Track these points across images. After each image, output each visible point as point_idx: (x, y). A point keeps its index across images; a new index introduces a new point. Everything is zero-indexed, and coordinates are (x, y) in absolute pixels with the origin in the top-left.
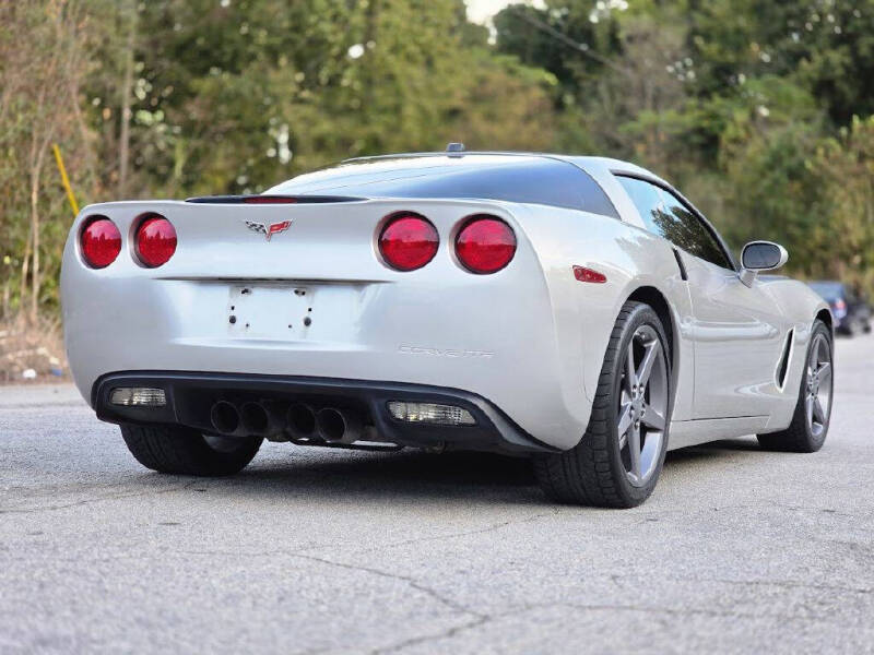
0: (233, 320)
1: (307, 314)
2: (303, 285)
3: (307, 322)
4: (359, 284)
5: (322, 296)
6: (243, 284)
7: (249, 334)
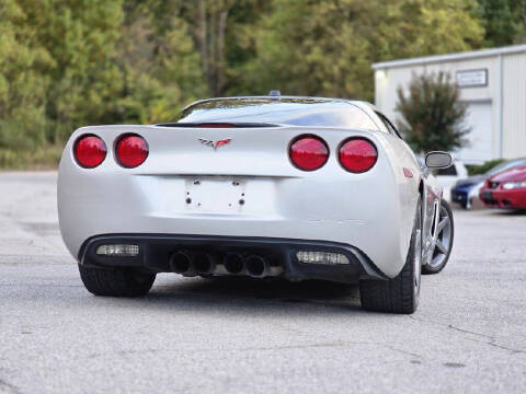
0: (189, 201)
1: (241, 198)
2: (237, 179)
3: (242, 202)
4: (276, 178)
5: (251, 186)
6: (195, 178)
7: (200, 211)
